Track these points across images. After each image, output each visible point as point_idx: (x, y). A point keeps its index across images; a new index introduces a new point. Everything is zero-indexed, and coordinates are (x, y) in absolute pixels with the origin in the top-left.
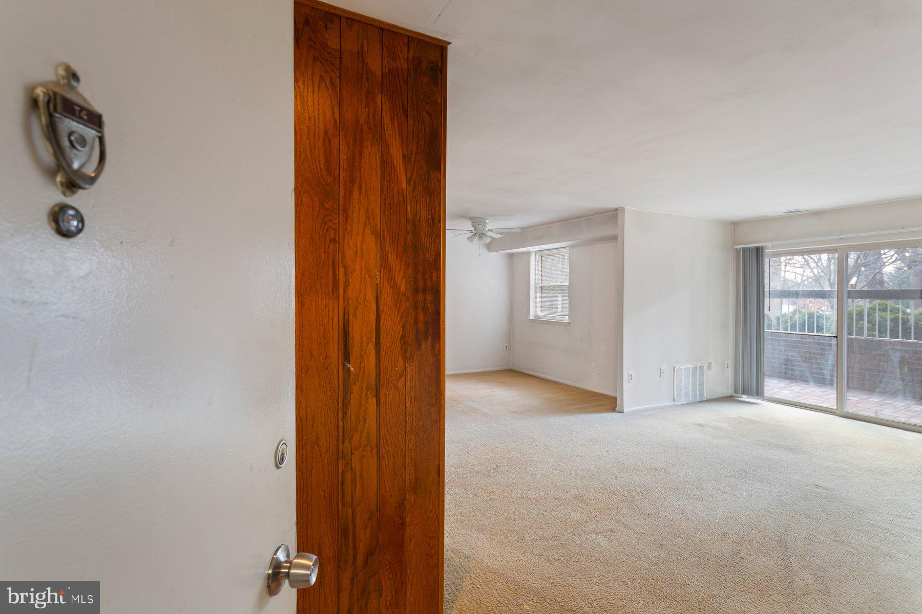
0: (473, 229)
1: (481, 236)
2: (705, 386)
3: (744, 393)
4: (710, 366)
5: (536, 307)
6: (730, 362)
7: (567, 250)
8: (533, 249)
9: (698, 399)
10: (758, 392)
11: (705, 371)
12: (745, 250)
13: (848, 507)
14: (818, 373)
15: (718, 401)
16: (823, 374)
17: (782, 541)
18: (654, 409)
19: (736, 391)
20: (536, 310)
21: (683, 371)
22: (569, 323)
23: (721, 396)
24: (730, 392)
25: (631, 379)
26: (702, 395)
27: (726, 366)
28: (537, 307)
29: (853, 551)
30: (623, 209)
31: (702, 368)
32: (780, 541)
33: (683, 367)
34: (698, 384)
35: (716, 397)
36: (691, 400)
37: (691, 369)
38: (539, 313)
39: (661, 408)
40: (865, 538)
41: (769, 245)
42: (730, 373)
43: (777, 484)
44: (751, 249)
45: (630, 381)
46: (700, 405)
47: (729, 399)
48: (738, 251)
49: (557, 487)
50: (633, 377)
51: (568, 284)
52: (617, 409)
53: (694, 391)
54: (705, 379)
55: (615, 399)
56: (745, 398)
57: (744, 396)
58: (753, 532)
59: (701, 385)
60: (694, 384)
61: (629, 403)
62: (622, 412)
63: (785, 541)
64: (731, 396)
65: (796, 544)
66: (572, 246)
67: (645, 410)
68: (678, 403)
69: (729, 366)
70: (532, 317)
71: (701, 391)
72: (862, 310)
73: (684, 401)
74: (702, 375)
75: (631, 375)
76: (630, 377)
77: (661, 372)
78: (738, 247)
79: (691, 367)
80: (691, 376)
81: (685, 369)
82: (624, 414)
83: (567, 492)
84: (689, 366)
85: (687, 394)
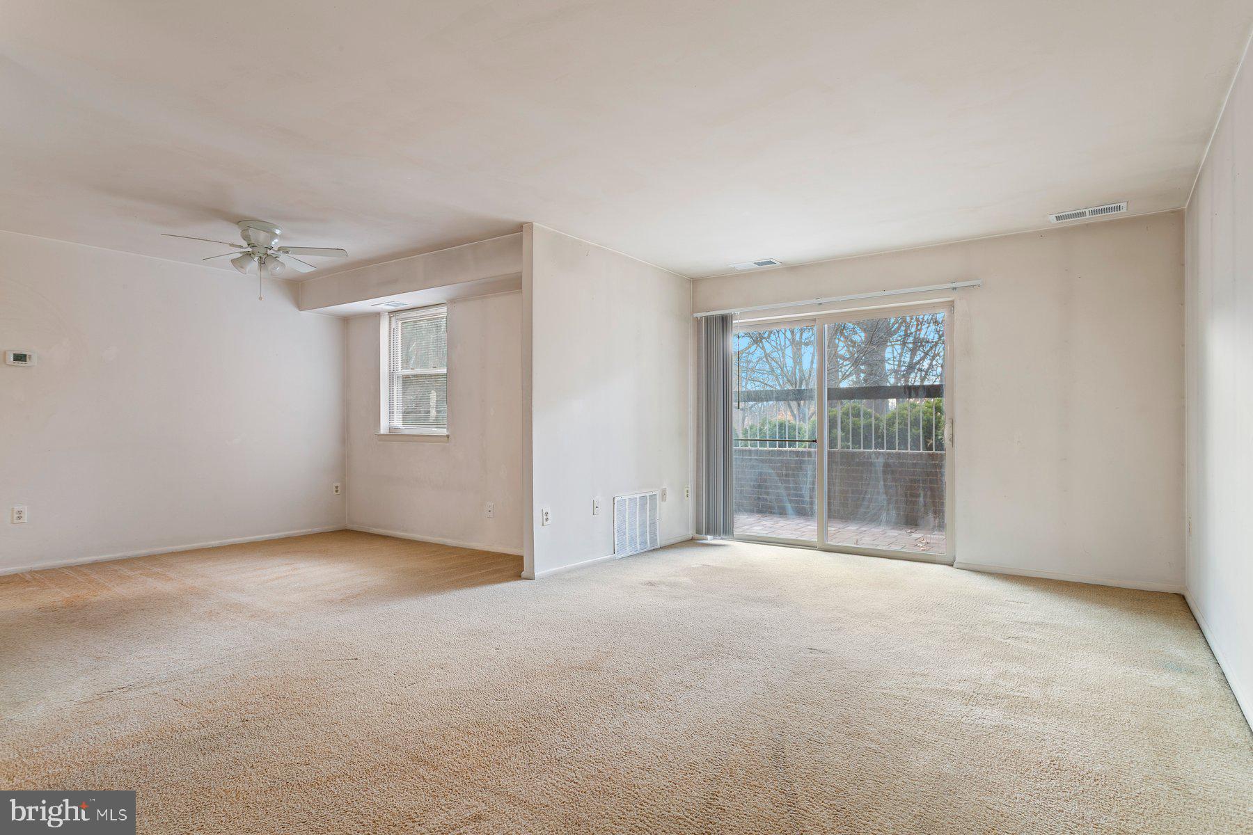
0: (245, 244)
1: (265, 259)
2: (658, 526)
3: (708, 533)
4: (664, 495)
5: (391, 412)
6: (691, 487)
7: (443, 309)
8: (382, 304)
9: (649, 547)
10: (726, 530)
11: (658, 502)
12: (708, 319)
13: (853, 674)
14: (796, 495)
15: (675, 547)
16: (801, 496)
17: (778, 754)
18: (582, 568)
19: (699, 531)
20: (390, 418)
21: (627, 503)
22: (448, 436)
23: (680, 539)
24: (691, 533)
25: (547, 519)
26: (653, 540)
27: (686, 494)
28: (393, 412)
29: (873, 746)
30: (531, 225)
31: (653, 497)
32: (776, 756)
33: (627, 498)
34: (648, 523)
35: (673, 541)
36: (639, 547)
37: (638, 500)
38: (398, 422)
39: (594, 565)
40: (883, 720)
41: (737, 312)
42: (690, 502)
43: (760, 657)
44: (714, 318)
45: (545, 523)
46: (651, 555)
47: (690, 542)
48: (698, 321)
49: (376, 741)
50: (549, 516)
51: (444, 371)
52: (523, 574)
53: (643, 534)
54: (658, 515)
55: (521, 558)
56: (710, 539)
57: (709, 537)
58: (735, 750)
59: (653, 524)
60: (643, 524)
61: (542, 564)
62: (532, 578)
63: (783, 755)
64: (692, 539)
65: (798, 755)
66: (452, 302)
67: (569, 571)
68: (620, 556)
69: (690, 494)
70: (384, 430)
71: (653, 533)
72: (835, 415)
73: (629, 551)
74: (653, 509)
75: (547, 514)
76: (545, 517)
77: (595, 507)
78: (699, 315)
79: (638, 496)
80: (638, 512)
81: (630, 499)
82: (535, 581)
83: (395, 750)
84: (635, 496)
85: (632, 540)
